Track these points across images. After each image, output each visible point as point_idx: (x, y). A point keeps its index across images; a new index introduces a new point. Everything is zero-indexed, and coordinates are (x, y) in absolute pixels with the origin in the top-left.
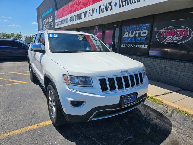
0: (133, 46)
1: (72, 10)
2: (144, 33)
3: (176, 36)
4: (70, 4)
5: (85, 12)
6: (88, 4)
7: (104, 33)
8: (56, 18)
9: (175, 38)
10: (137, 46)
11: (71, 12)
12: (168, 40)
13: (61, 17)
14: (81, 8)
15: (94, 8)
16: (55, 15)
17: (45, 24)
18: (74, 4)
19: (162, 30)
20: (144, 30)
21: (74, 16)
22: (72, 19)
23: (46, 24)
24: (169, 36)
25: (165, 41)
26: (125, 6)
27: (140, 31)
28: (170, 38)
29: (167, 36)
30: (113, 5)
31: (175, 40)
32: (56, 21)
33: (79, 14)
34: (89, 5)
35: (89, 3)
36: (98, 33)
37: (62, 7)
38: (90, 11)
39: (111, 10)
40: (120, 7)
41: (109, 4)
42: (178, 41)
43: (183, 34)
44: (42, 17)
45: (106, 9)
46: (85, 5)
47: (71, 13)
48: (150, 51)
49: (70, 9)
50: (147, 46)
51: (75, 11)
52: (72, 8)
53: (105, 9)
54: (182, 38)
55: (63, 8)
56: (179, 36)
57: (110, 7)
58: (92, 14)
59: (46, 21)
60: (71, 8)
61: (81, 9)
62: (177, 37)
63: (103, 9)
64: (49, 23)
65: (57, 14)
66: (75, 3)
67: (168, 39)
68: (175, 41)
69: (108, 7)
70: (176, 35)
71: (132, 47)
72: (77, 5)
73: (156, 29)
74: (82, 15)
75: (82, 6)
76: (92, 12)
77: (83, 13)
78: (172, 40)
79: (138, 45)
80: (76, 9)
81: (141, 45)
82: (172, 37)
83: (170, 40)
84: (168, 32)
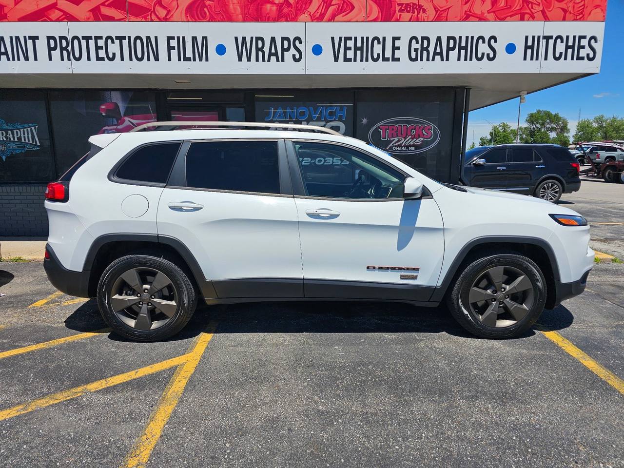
1: (3, 6)
3: (410, 137)
5: (139, 38)
6: (161, 15)
9: (409, 141)
10: (320, 161)
12: (396, 146)
14: (102, 18)
15: (205, 38)
19: (379, 125)
20: (335, 120)
21: (32, 39)
22: (7, 48)
24: (397, 136)
26: (355, 61)
28: (399, 141)
29: (393, 137)
30: (305, 48)
31: (410, 146)
34: (166, 20)
35: (163, 12)
36: (126, 119)
38: (173, 42)
39: (296, 60)
40: (336, 60)
41: (286, 42)
42: (417, 147)
43: (424, 134)
45: (275, 55)
51: (36, 16)
53: (271, 54)
54: (422, 141)
56: (417, 139)
57: (293, 51)
58: (189, 55)
61: (97, 20)
62: (412, 139)
63: (260, 50)
67: (396, 143)
68: (410, 148)
69: (285, 50)
70: (411, 135)
73: (365, 121)
74: (115, 47)
76: (195, 48)
77: (120, 38)
78: (405, 146)
80: (46, 10)
81: (331, 159)
82: (403, 139)
83: (400, 146)
84: (393, 130)
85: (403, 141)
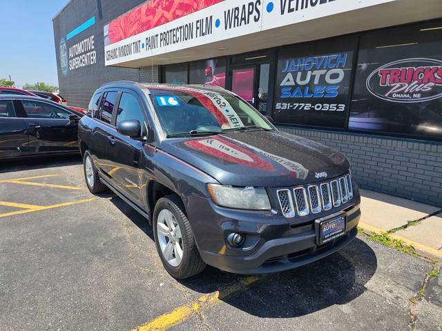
0: (307, 107)
1: (149, 21)
2: (335, 76)
3: (416, 82)
4: (144, 7)
5: (187, 25)
6: (195, 7)
7: (229, 75)
8: (106, 40)
9: (415, 86)
10: (318, 107)
11: (147, 26)
12: (397, 93)
13: (121, 39)
14: (176, 17)
15: (211, 17)
16: (105, 34)
17: (76, 56)
18: (156, 7)
19: (379, 69)
20: (335, 68)
21: (157, 35)
22: (151, 43)
23: (79, 55)
24: (400, 82)
25: (391, 95)
26: (297, 10)
27: (323, 72)
28: (401, 86)
29: (394, 82)
30: (262, 8)
31: (415, 92)
32: (107, 48)
33: (171, 31)
34: (197, 10)
35: (195, 5)
36: (214, 77)
37: (124, 15)
38: (199, 24)
39: (256, 20)
40: (282, 13)
41: (251, 7)
42: (424, 94)
43: (435, 78)
44: (68, 39)
45: (244, 19)
46: (187, 9)
47: (149, 28)
48: (351, 119)
49: (144, 19)
50: (344, 106)
51: (158, 24)
52: (150, 17)
53: (242, 19)
54: (433, 87)
55: (127, 17)
56: (425, 84)
57: (255, 13)
58: (204, 31)
59: (79, 48)
60: (147, 15)
61: (174, 19)
62: (419, 84)
63: (236, 17)
64: (85, 53)
65: (109, 31)
66: (158, 4)
67: (396, 89)
68: (415, 95)
69: (250, 13)
70: (418, 80)
71: (305, 109)
72: (163, 9)
73: (364, 66)
74: (178, 34)
75: (178, 12)
76: (207, 26)
77: (181, 28)
78: (407, 93)
79: (320, 105)
80: (160, 19)
81: (328, 105)
82: (407, 85)
83: (402, 92)
84: (395, 74)
85: (406, 87)
